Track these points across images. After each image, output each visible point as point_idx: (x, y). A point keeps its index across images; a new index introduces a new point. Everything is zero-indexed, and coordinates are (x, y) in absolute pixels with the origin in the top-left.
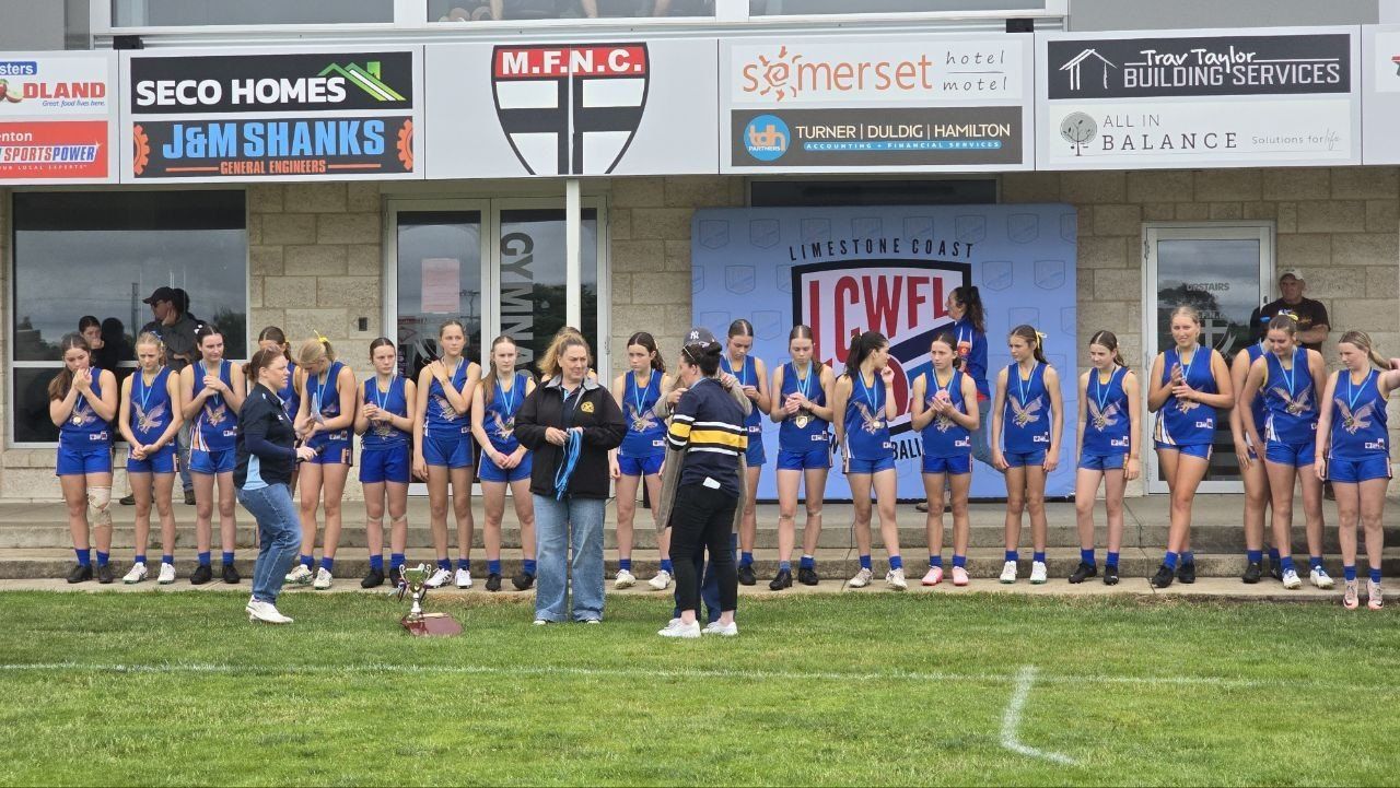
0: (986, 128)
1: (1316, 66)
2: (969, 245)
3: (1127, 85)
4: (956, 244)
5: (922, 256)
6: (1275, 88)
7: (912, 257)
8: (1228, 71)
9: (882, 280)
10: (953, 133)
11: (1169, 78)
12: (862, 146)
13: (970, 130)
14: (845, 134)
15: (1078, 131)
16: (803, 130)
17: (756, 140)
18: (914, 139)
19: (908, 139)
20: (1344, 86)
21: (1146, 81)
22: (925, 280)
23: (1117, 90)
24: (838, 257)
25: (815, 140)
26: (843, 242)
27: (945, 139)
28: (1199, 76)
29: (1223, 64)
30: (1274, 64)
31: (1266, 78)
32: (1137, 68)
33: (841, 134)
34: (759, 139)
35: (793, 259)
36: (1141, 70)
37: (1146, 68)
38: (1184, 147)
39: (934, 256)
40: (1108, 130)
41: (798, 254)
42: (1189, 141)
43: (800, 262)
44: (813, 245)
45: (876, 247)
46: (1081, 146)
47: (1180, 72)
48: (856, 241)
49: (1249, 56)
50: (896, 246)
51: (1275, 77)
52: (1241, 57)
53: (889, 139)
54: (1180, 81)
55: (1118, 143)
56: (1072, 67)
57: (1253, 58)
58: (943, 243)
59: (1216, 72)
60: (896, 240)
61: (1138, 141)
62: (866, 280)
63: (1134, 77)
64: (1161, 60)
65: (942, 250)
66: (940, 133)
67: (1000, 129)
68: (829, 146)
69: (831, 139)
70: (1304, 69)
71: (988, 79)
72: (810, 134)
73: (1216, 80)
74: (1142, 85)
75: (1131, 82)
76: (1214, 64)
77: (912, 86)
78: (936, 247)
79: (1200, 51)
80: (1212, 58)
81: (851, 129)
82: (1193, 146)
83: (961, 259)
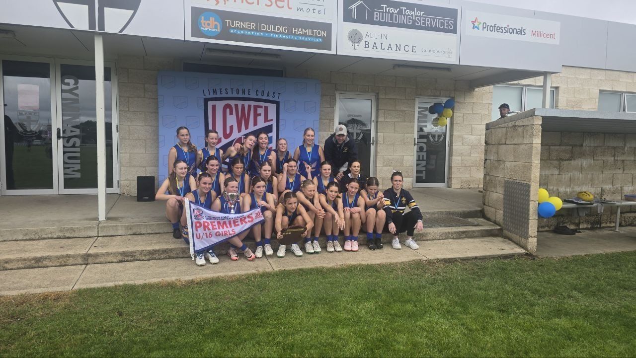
0: (316, 32)
1: (445, 21)
2: (279, 94)
3: (375, 20)
4: (274, 93)
5: (260, 97)
6: (430, 29)
7: (255, 97)
8: (414, 19)
9: (243, 106)
10: (301, 32)
11: (392, 19)
12: (258, 34)
13: (309, 32)
14: (250, 27)
15: (355, 38)
16: (229, 22)
17: (204, 24)
18: (283, 33)
19: (280, 33)
20: (454, 31)
21: (383, 19)
22: (261, 107)
23: (371, 22)
24: (224, 95)
25: (235, 28)
26: (226, 89)
27: (297, 35)
28: (403, 19)
29: (412, 15)
30: (430, 18)
31: (428, 24)
32: (379, 12)
33: (248, 27)
34: (206, 24)
35: (204, 95)
36: (381, 13)
37: (383, 13)
38: (396, 50)
39: (265, 97)
40: (368, 39)
41: (207, 93)
42: (398, 47)
43: (208, 96)
44: (213, 90)
45: (241, 92)
46: (356, 45)
47: (396, 16)
48: (232, 89)
49: (422, 13)
50: (249, 92)
51: (431, 23)
52: (419, 13)
53: (271, 32)
54: (396, 20)
55: (371, 45)
56: (353, 8)
57: (423, 14)
58: (269, 92)
59: (410, 18)
60: (249, 90)
61: (379, 46)
62: (236, 106)
63: (378, 16)
64: (389, 10)
65: (268, 95)
66: (295, 32)
67: (322, 33)
68: (242, 32)
69: (243, 29)
70: (441, 22)
71: (318, 8)
72: (233, 25)
73: (410, 22)
74: (381, 20)
75: (377, 18)
76: (409, 15)
77: (283, 7)
78: (266, 94)
79: (404, 8)
80: (408, 12)
81: (253, 25)
82: (400, 50)
83: (276, 99)
